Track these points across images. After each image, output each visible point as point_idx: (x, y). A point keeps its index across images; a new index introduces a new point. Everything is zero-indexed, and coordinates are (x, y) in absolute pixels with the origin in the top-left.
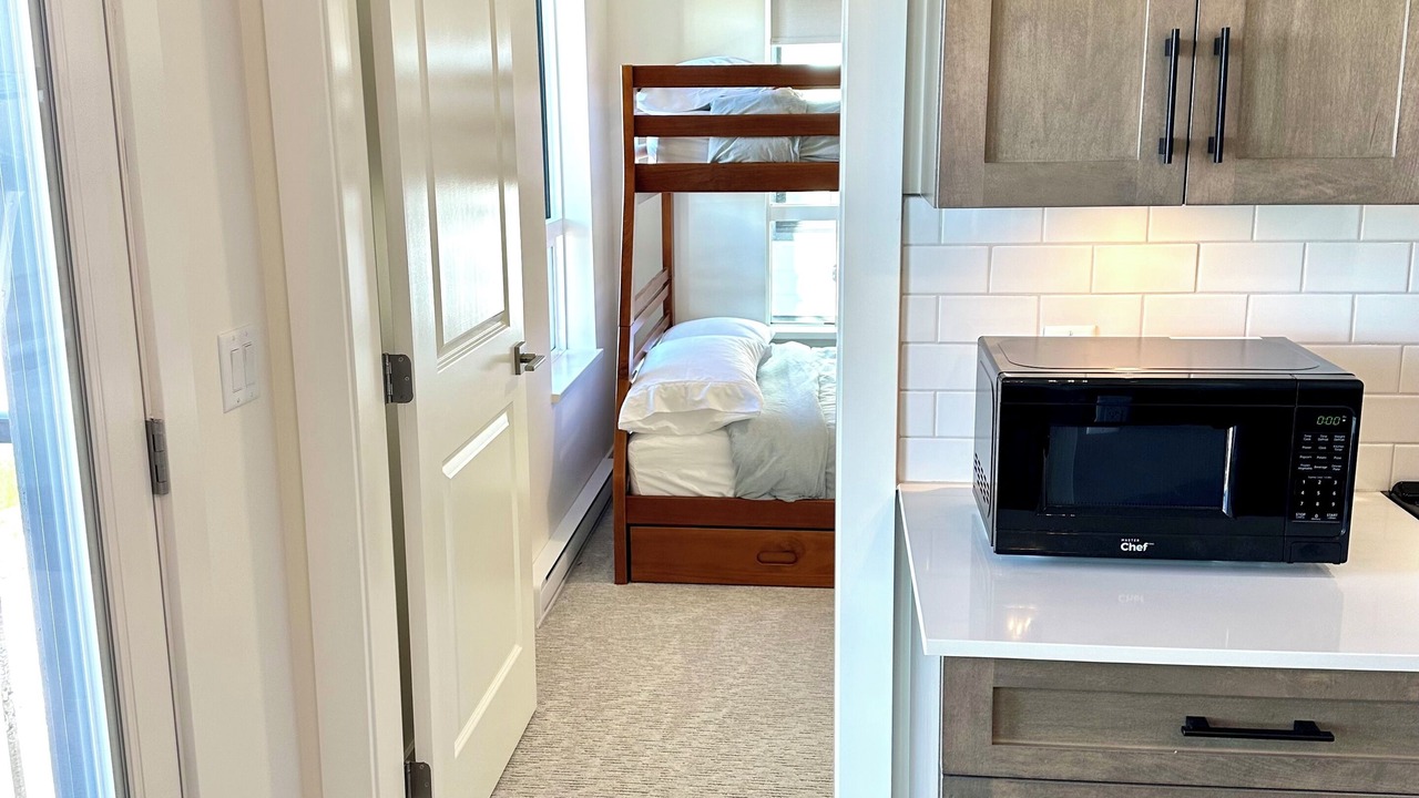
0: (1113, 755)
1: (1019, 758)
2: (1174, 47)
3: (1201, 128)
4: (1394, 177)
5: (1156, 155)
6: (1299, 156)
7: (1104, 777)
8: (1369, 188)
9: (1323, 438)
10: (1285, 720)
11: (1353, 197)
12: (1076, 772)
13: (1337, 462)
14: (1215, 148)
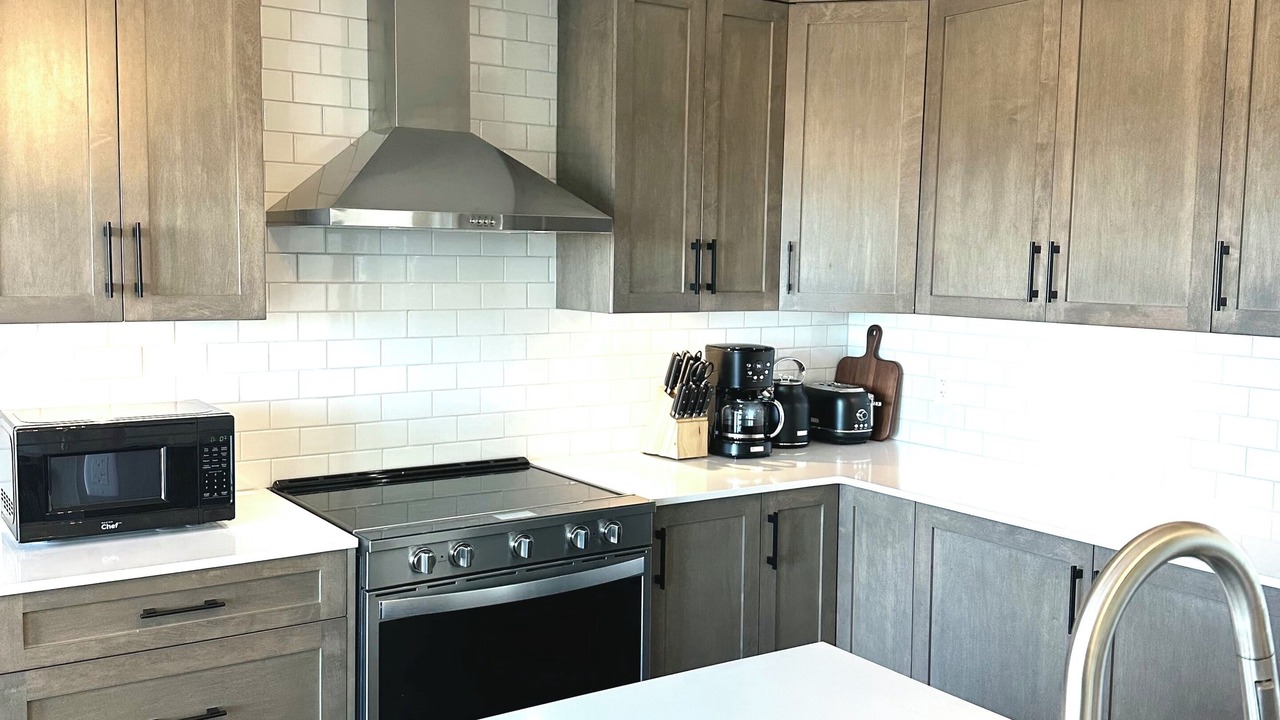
0: (101, 641)
1: (43, 653)
2: (108, 232)
3: (129, 278)
4: (241, 305)
5: (104, 293)
6: (188, 294)
7: (97, 656)
8: (229, 312)
9: (215, 449)
10: (200, 602)
11: (221, 316)
12: (79, 656)
13: (224, 462)
14: (139, 290)
